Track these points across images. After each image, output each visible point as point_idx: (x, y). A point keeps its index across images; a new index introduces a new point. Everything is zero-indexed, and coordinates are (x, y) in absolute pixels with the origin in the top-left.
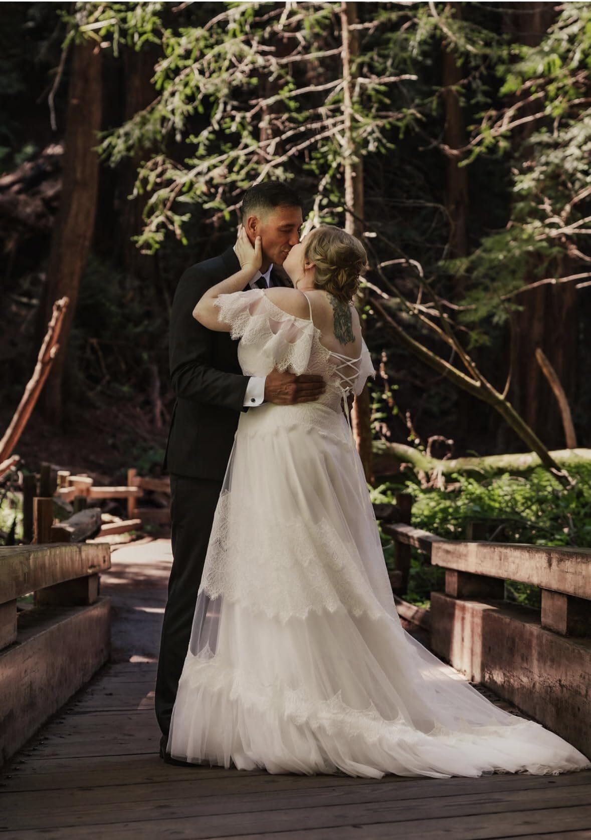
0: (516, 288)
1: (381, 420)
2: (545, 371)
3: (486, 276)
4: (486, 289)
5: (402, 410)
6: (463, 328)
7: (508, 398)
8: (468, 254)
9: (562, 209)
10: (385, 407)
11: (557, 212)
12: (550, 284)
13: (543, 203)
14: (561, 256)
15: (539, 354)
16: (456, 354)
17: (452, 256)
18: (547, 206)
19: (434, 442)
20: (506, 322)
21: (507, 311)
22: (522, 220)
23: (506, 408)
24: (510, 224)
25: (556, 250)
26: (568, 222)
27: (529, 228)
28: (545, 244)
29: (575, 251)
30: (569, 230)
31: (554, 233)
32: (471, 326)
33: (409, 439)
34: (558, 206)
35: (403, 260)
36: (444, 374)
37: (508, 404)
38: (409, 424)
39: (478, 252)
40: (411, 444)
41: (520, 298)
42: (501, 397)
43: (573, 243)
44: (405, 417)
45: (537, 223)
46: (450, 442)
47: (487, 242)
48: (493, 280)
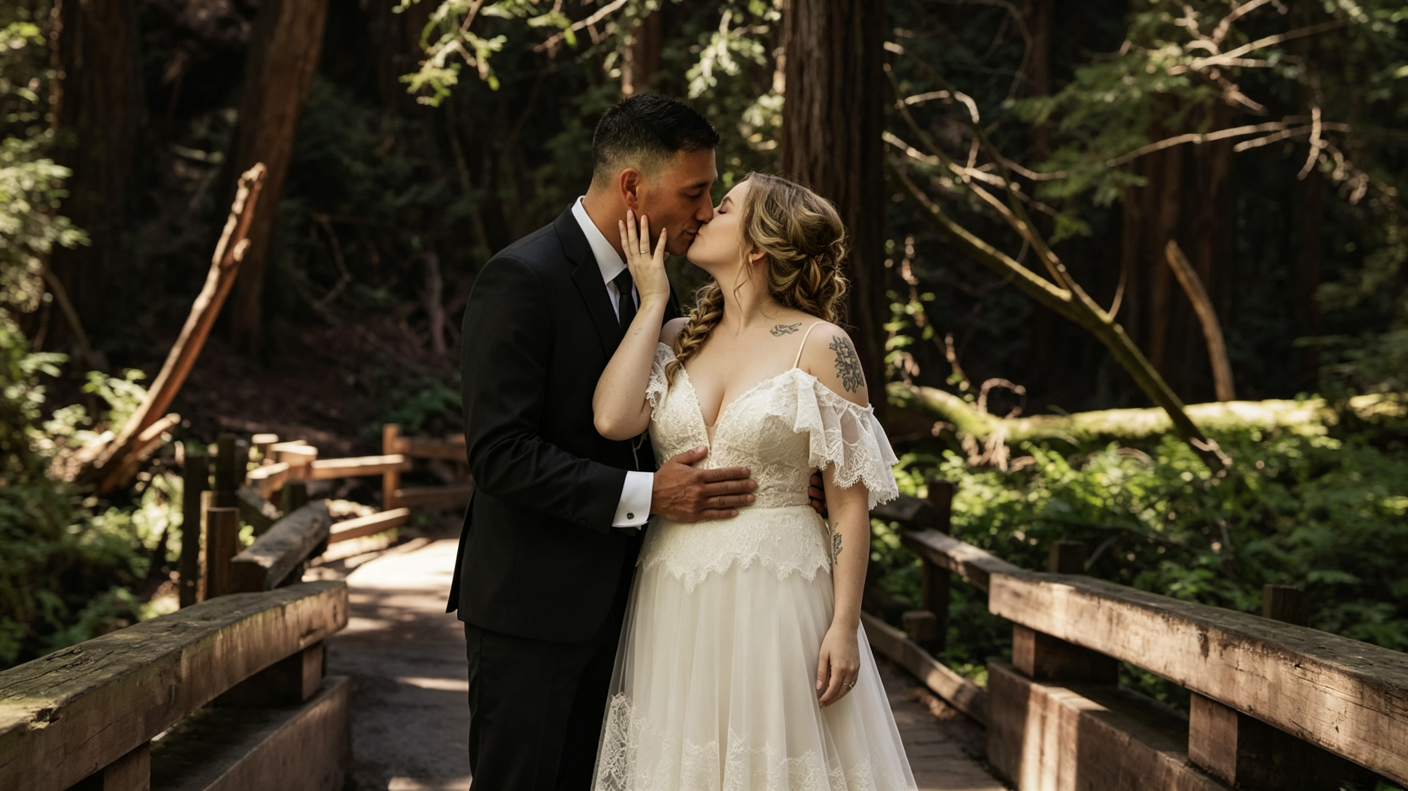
0: (1132, 148)
1: (904, 349)
2: (1182, 277)
3: (1082, 127)
4: (1083, 148)
5: (940, 333)
6: (1042, 207)
7: (1118, 319)
8: (1054, 91)
9: (1216, 25)
10: (910, 328)
11: (1207, 31)
12: (1190, 144)
13: (1183, 15)
14: (1210, 102)
15: (1172, 253)
16: (1031, 249)
17: (1026, 93)
18: (1190, 21)
19: (993, 390)
20: (1116, 202)
21: (1118, 184)
22: (1147, 43)
23: (1114, 336)
24: (1126, 46)
25: (1203, 91)
26: (1224, 47)
27: (1156, 56)
28: (1184, 81)
29: (1235, 95)
30: (1226, 60)
31: (1199, 64)
32: (1059, 205)
33: (951, 381)
34: (1209, 20)
35: (943, 94)
36: (1010, 278)
37: (1119, 329)
38: (951, 356)
39: (1070, 90)
40: (954, 390)
41: (1139, 165)
42: (1107, 317)
43: (1234, 81)
44: (945, 346)
45: (1173, 50)
46: (1019, 390)
47: (1085, 74)
48: (1095, 134)
